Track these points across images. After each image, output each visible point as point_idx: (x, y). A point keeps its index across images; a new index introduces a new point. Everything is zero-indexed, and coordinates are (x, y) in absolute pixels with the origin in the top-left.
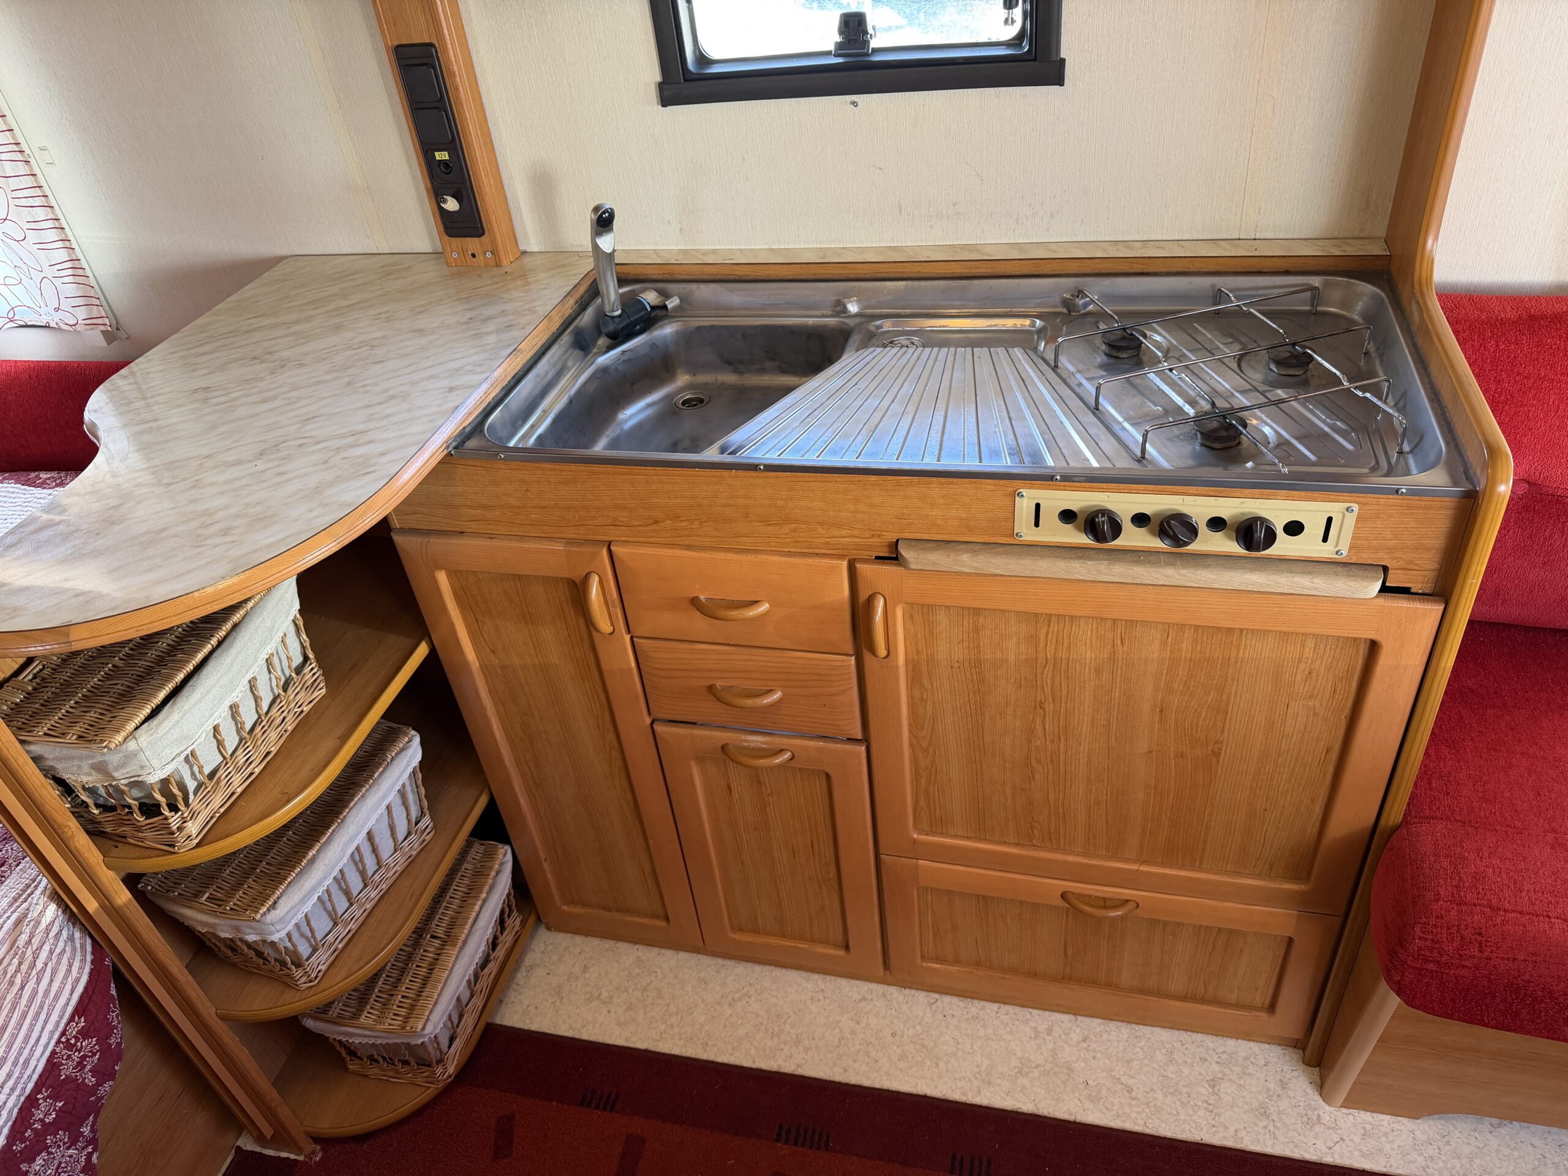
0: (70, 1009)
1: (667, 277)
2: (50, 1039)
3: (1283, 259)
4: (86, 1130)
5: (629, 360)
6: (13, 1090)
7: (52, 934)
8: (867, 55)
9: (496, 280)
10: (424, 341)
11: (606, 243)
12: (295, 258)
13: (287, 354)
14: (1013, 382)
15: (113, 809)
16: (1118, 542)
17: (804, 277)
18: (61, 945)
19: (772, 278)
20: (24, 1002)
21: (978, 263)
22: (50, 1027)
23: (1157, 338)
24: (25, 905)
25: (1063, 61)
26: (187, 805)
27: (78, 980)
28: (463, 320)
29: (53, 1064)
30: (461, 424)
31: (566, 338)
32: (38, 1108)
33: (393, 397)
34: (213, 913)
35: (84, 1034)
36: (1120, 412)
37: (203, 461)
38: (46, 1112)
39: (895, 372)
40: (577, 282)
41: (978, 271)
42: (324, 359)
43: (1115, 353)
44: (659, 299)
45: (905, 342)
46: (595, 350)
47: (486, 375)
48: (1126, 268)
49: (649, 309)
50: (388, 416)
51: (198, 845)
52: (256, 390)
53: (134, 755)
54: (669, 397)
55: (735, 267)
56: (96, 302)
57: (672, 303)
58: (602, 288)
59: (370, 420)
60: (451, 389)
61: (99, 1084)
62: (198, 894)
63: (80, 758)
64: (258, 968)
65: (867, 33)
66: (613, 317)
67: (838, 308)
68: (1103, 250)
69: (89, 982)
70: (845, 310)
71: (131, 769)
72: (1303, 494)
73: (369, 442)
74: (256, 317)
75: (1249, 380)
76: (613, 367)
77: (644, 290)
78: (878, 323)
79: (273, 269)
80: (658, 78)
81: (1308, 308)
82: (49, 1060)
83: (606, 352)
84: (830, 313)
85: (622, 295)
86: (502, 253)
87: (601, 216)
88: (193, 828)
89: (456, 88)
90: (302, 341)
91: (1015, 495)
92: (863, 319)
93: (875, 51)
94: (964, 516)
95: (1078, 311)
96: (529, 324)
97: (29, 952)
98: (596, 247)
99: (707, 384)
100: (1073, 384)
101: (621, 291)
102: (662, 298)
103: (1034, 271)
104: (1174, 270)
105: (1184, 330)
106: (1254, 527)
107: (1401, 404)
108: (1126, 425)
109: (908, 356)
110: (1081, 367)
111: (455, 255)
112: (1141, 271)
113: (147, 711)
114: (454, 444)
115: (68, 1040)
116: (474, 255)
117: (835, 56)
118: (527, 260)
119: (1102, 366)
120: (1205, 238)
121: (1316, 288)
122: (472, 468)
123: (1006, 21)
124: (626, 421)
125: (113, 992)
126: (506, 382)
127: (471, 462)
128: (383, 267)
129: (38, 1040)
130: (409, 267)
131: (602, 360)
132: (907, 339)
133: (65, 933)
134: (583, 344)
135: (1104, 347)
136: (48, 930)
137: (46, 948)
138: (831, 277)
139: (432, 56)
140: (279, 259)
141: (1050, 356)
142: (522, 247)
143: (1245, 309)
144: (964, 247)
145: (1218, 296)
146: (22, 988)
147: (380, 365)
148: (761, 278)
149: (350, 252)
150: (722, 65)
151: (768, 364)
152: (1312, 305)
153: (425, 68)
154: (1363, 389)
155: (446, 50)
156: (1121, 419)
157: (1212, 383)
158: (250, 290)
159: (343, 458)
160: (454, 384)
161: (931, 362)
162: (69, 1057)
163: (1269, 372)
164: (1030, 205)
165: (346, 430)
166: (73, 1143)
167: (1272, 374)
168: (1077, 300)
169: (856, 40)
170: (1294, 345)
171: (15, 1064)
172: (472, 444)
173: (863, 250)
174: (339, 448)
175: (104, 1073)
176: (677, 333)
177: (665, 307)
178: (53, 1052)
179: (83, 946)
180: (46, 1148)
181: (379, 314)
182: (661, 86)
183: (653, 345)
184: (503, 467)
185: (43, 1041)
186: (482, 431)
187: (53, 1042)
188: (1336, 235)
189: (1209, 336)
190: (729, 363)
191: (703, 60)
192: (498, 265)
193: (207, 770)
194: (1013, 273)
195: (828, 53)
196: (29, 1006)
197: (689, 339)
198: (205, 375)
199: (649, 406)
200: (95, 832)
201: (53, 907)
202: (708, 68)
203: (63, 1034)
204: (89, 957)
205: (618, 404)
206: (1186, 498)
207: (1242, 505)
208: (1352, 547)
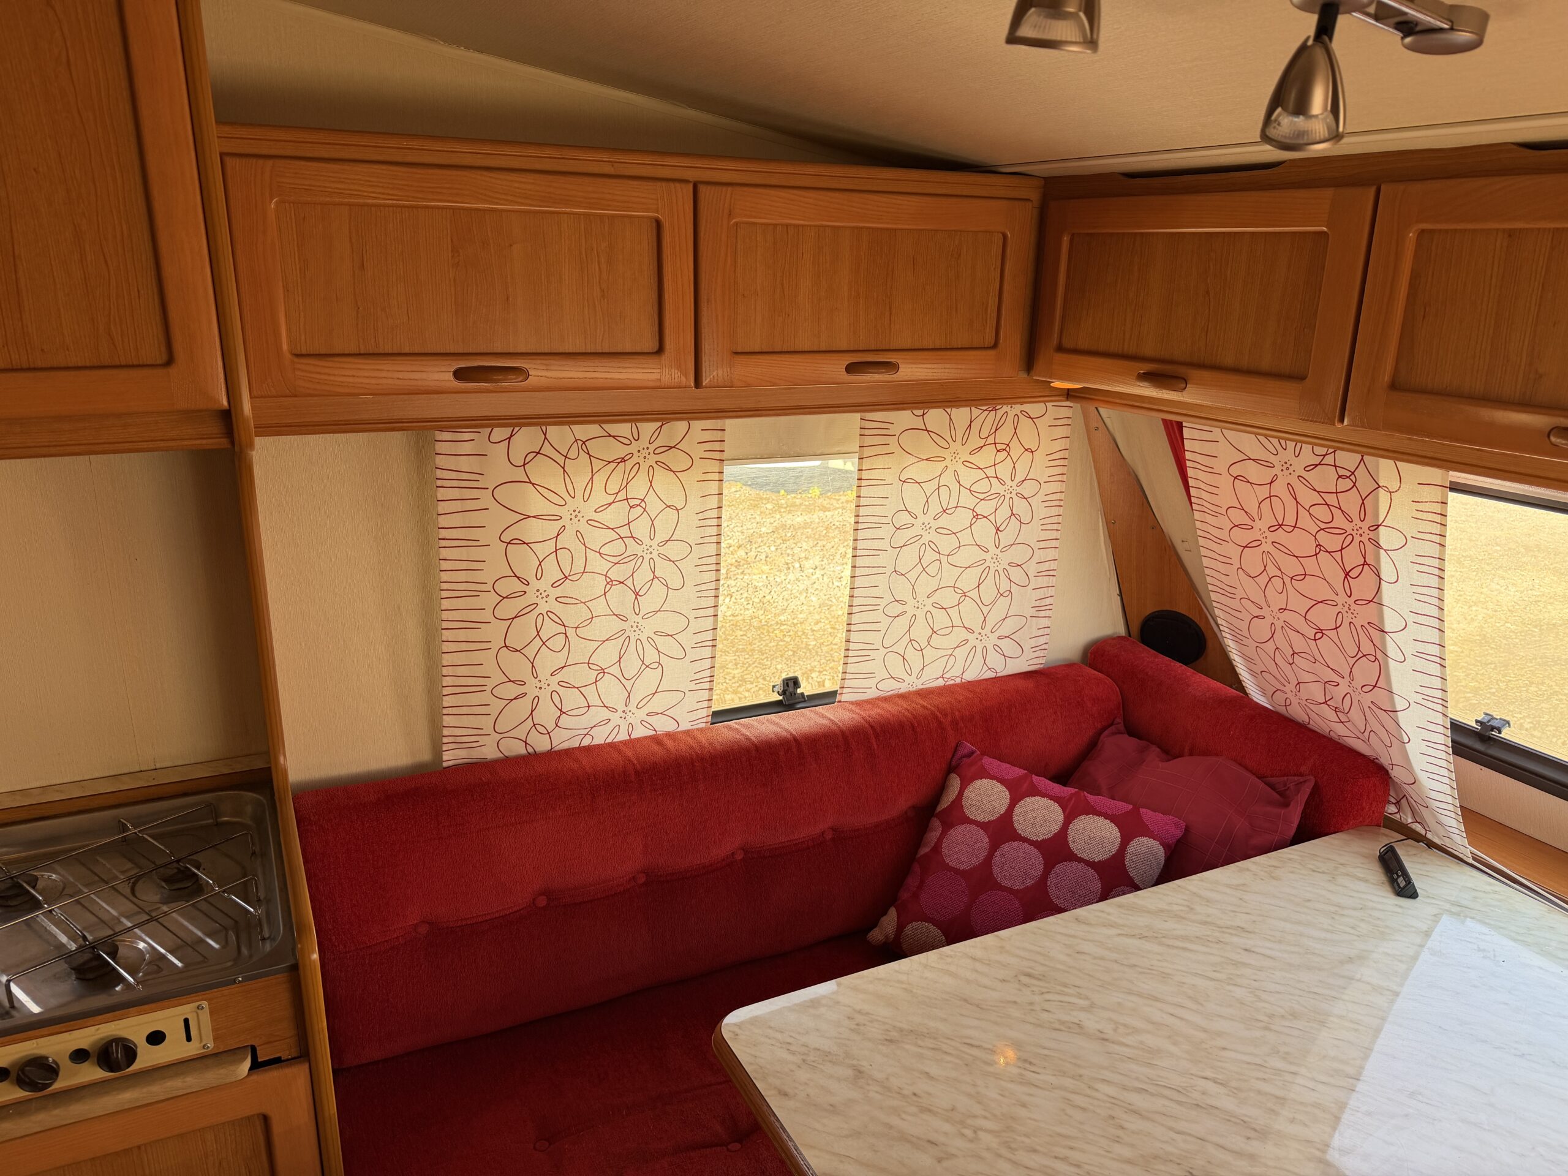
3: (180, 784)
23: (54, 877)
72: (153, 1006)
75: (139, 903)
81: (210, 821)
104: (76, 809)
105: (84, 865)
106: (110, 1050)
120: (107, 775)
121: (214, 803)
143: (140, 835)
145: (116, 826)
152: (212, 818)
154: (230, 891)
157: (100, 912)
163: (161, 891)
167: (165, 891)
170: (178, 861)
188: (224, 757)
189: (107, 866)
206: (38, 1040)
207: (99, 1032)
208: (215, 1039)
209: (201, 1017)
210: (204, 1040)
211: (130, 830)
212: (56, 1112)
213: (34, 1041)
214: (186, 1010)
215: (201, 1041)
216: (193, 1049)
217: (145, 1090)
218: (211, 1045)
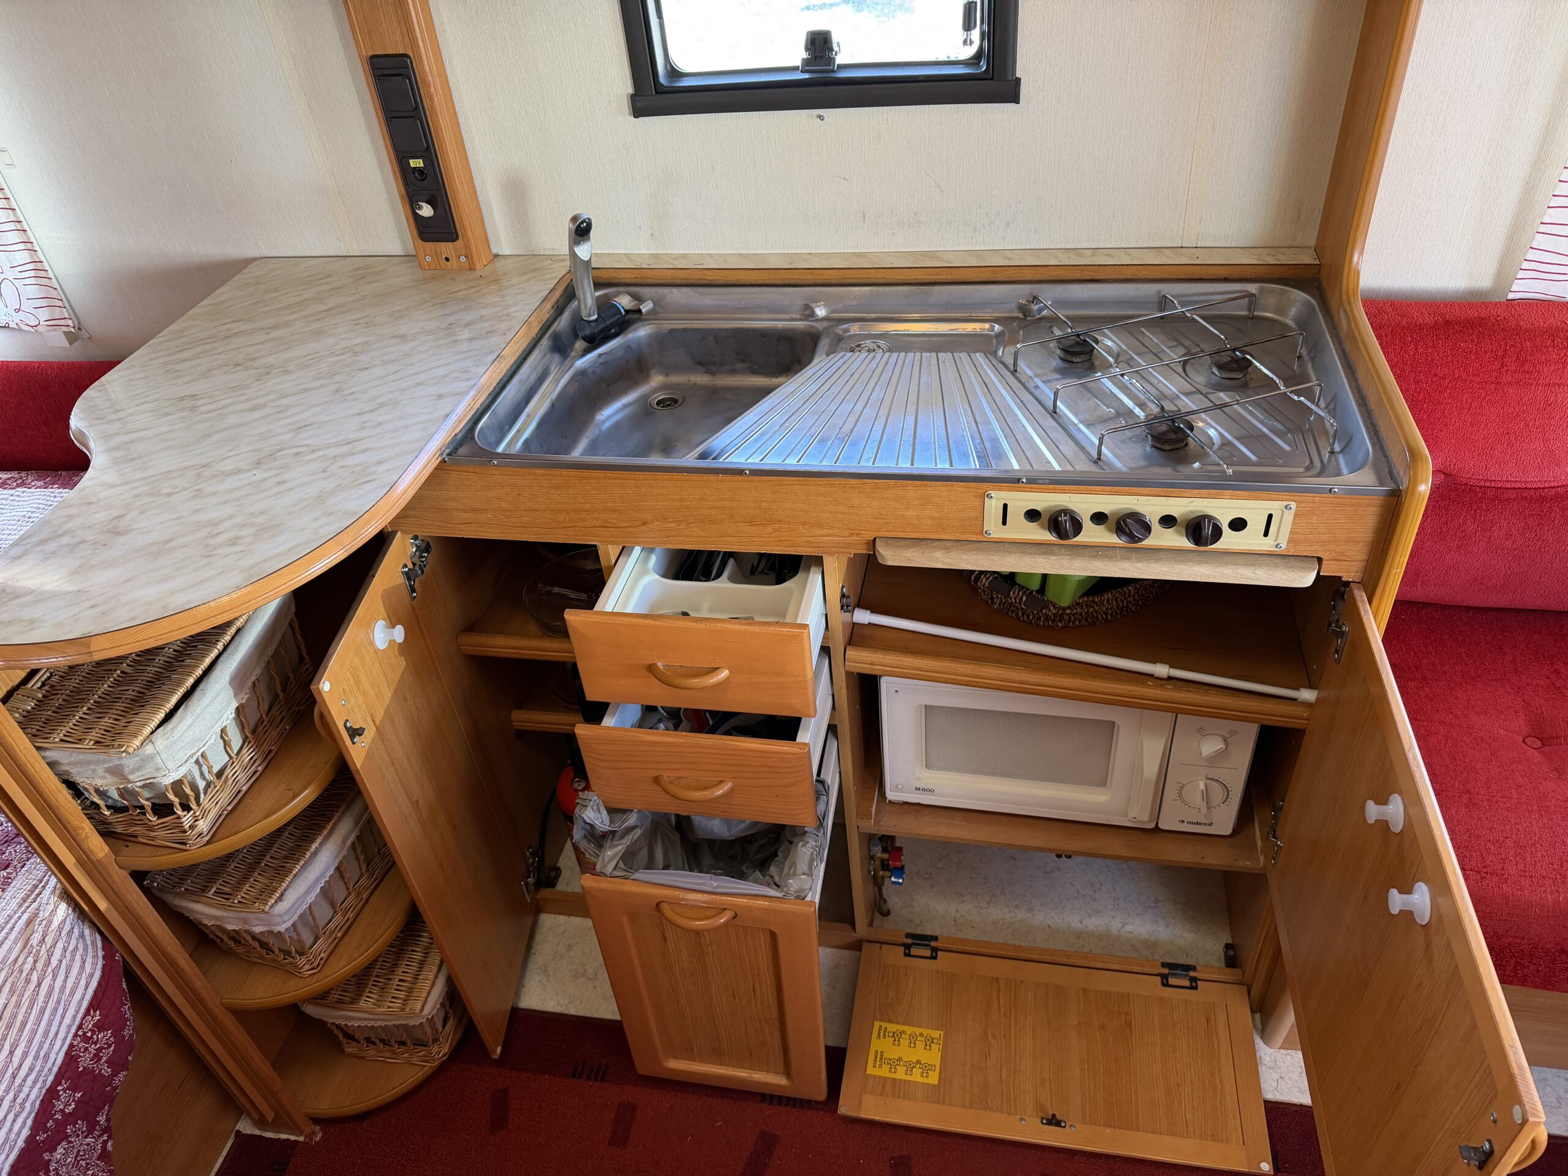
0: (85, 1004)
1: (640, 281)
2: (68, 1033)
3: (1223, 267)
4: (102, 1119)
5: (605, 362)
6: (35, 1082)
7: (64, 933)
8: (833, 71)
9: (471, 284)
10: (407, 347)
11: (583, 251)
12: (264, 260)
13: (270, 360)
14: (977, 387)
15: (124, 810)
16: (1079, 539)
17: (773, 282)
18: (73, 942)
19: (742, 282)
20: (41, 998)
21: (939, 270)
22: (67, 1020)
23: (1108, 343)
24: (35, 905)
25: (1018, 80)
26: (198, 804)
27: (91, 975)
28: (444, 325)
29: (71, 1057)
30: (453, 431)
31: (545, 342)
32: (58, 1098)
33: (383, 405)
34: (222, 907)
35: (99, 1027)
36: (1076, 414)
37: (199, 470)
38: (66, 1103)
39: (865, 377)
40: (552, 286)
41: (939, 277)
42: (308, 366)
43: (1069, 358)
44: (633, 303)
45: (873, 346)
46: (573, 354)
47: (472, 382)
48: (1078, 276)
49: (624, 313)
50: (380, 424)
51: (208, 842)
52: (243, 398)
53: (151, 758)
54: (644, 398)
55: (706, 272)
56: (60, 303)
57: (646, 307)
58: (579, 293)
59: (363, 428)
60: (440, 397)
61: (115, 1074)
62: (204, 889)
63: (97, 763)
64: (261, 957)
65: (833, 50)
66: (589, 322)
67: (807, 312)
68: (1056, 257)
69: (102, 977)
70: (813, 314)
71: (147, 772)
72: (1246, 493)
73: (365, 451)
74: (232, 322)
75: (1194, 384)
76: (590, 370)
77: (617, 294)
78: (845, 326)
79: (244, 271)
80: (630, 90)
81: (1245, 313)
82: (68, 1054)
83: (583, 355)
84: (798, 317)
85: (598, 298)
86: (475, 257)
87: (579, 226)
88: (203, 825)
89: (431, 98)
90: (285, 347)
91: (985, 496)
92: (831, 323)
93: (840, 67)
94: (936, 515)
95: (1034, 317)
96: (509, 330)
97: (43, 950)
98: (573, 255)
99: (680, 384)
100: (1030, 386)
101: (597, 294)
102: (636, 302)
103: (991, 278)
104: (1122, 277)
105: (1132, 335)
106: (1202, 523)
107: (1332, 406)
108: (1081, 426)
109: (877, 360)
110: (1039, 371)
111: (429, 259)
112: (1091, 278)
113: (161, 715)
114: (448, 451)
115: (85, 1033)
116: (447, 259)
117: (802, 72)
118: (499, 264)
119: (1058, 370)
120: (1151, 246)
121: (1253, 295)
122: (465, 474)
123: (965, 42)
124: (604, 422)
125: (124, 986)
126: (491, 389)
127: (465, 469)
128: (355, 270)
129: (57, 1034)
130: (382, 271)
131: (581, 363)
132: (873, 342)
133: (76, 931)
134: (561, 348)
135: (1058, 352)
136: (60, 929)
137: (60, 945)
138: (799, 282)
139: (408, 67)
140: (247, 262)
141: (1010, 361)
142: (495, 251)
143: (1189, 315)
144: (925, 254)
145: (1163, 302)
146: (39, 985)
147: (366, 372)
148: (731, 282)
149: (320, 255)
150: (692, 78)
151: (739, 366)
152: (1250, 310)
153: (400, 78)
154: (1298, 393)
155: (421, 60)
156: (1076, 421)
157: (1160, 386)
158: (223, 294)
159: (342, 467)
160: (442, 391)
161: (899, 366)
162: (86, 1049)
163: (1212, 375)
164: (987, 214)
165: (341, 438)
166: (90, 1132)
167: (1215, 377)
168: (1032, 306)
169: (822, 57)
170: (1234, 350)
171: (36, 1058)
172: (462, 451)
173: (829, 256)
174: (336, 456)
175: (119, 1065)
176: (650, 335)
177: (640, 311)
178: (71, 1046)
179: (94, 943)
180: (66, 1137)
181: (358, 319)
182: (633, 98)
183: (628, 348)
184: (494, 472)
185: (61, 1035)
186: (473, 438)
187: (70, 1036)
188: (1270, 245)
189: (1156, 341)
190: (700, 364)
191: (674, 73)
192: (472, 268)
193: (215, 770)
194: (972, 280)
195: (796, 68)
196: (46, 1002)
197: (662, 341)
198: (189, 382)
199: (625, 406)
200: (107, 833)
201: (63, 907)
202: (678, 81)
203: (80, 1027)
204: (101, 953)
205: (595, 405)
206: (1140, 498)
207: (1191, 504)
208: (1290, 541)
209: (1284, 516)
210: (1280, 538)
211: (1177, 308)
212: (1139, 565)
213: (1136, 497)
214: (1273, 506)
215: (1276, 540)
216: (1266, 545)
217: (1218, 569)
218: (1284, 546)
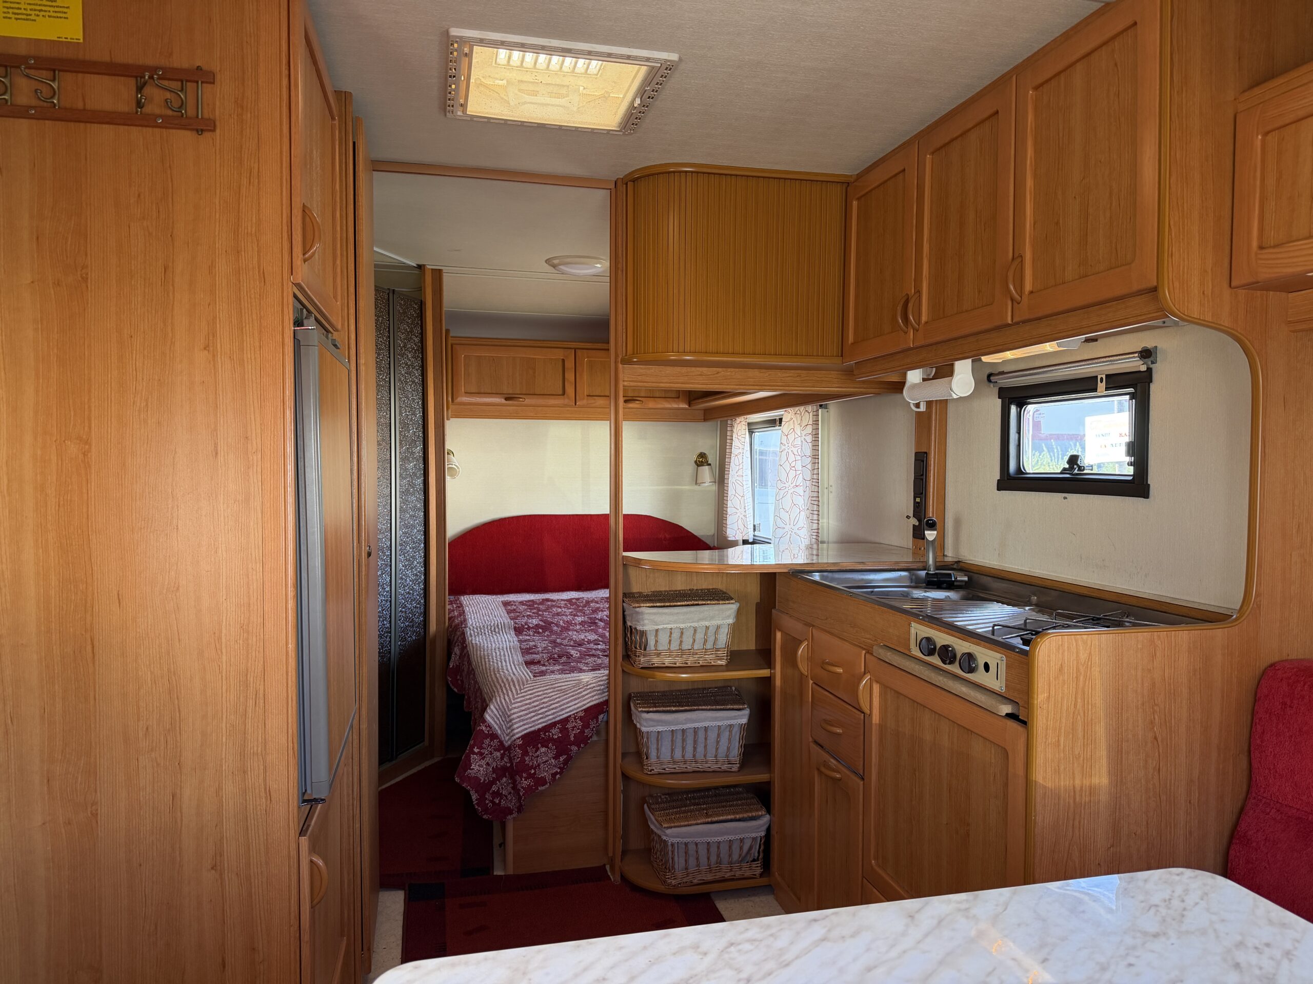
0: (584, 707)
4: (561, 759)
27: (593, 701)
29: (566, 720)
32: (555, 729)
35: (581, 718)
38: (555, 733)
49: (953, 580)
61: (573, 741)
65: (1081, 465)
66: (929, 574)
70: (1030, 600)
72: (988, 645)
80: (999, 478)
89: (930, 471)
91: (910, 625)
115: (576, 716)
116: (920, 549)
117: (1068, 473)
123: (1128, 464)
129: (570, 707)
133: (602, 687)
139: (926, 458)
142: (946, 553)
153: (923, 462)
155: (930, 455)
162: (573, 722)
178: (570, 716)
180: (548, 748)
182: (999, 481)
185: (571, 708)
195: (1065, 472)
196: (576, 695)
203: (577, 713)
208: (1006, 685)
212: (944, 680)
213: (953, 638)
214: (998, 657)
215: (1001, 682)
216: (997, 686)
217: (967, 690)
218: (1002, 687)
